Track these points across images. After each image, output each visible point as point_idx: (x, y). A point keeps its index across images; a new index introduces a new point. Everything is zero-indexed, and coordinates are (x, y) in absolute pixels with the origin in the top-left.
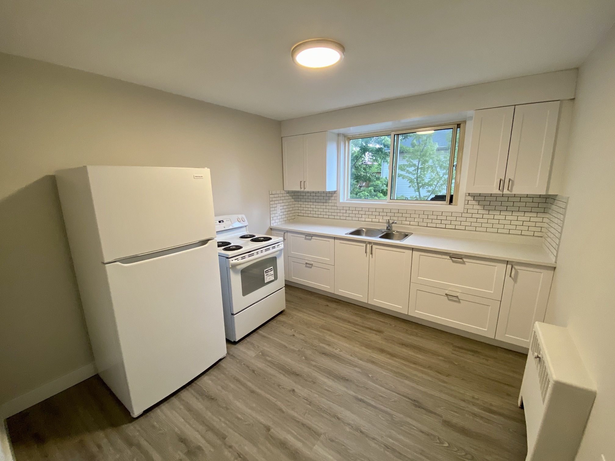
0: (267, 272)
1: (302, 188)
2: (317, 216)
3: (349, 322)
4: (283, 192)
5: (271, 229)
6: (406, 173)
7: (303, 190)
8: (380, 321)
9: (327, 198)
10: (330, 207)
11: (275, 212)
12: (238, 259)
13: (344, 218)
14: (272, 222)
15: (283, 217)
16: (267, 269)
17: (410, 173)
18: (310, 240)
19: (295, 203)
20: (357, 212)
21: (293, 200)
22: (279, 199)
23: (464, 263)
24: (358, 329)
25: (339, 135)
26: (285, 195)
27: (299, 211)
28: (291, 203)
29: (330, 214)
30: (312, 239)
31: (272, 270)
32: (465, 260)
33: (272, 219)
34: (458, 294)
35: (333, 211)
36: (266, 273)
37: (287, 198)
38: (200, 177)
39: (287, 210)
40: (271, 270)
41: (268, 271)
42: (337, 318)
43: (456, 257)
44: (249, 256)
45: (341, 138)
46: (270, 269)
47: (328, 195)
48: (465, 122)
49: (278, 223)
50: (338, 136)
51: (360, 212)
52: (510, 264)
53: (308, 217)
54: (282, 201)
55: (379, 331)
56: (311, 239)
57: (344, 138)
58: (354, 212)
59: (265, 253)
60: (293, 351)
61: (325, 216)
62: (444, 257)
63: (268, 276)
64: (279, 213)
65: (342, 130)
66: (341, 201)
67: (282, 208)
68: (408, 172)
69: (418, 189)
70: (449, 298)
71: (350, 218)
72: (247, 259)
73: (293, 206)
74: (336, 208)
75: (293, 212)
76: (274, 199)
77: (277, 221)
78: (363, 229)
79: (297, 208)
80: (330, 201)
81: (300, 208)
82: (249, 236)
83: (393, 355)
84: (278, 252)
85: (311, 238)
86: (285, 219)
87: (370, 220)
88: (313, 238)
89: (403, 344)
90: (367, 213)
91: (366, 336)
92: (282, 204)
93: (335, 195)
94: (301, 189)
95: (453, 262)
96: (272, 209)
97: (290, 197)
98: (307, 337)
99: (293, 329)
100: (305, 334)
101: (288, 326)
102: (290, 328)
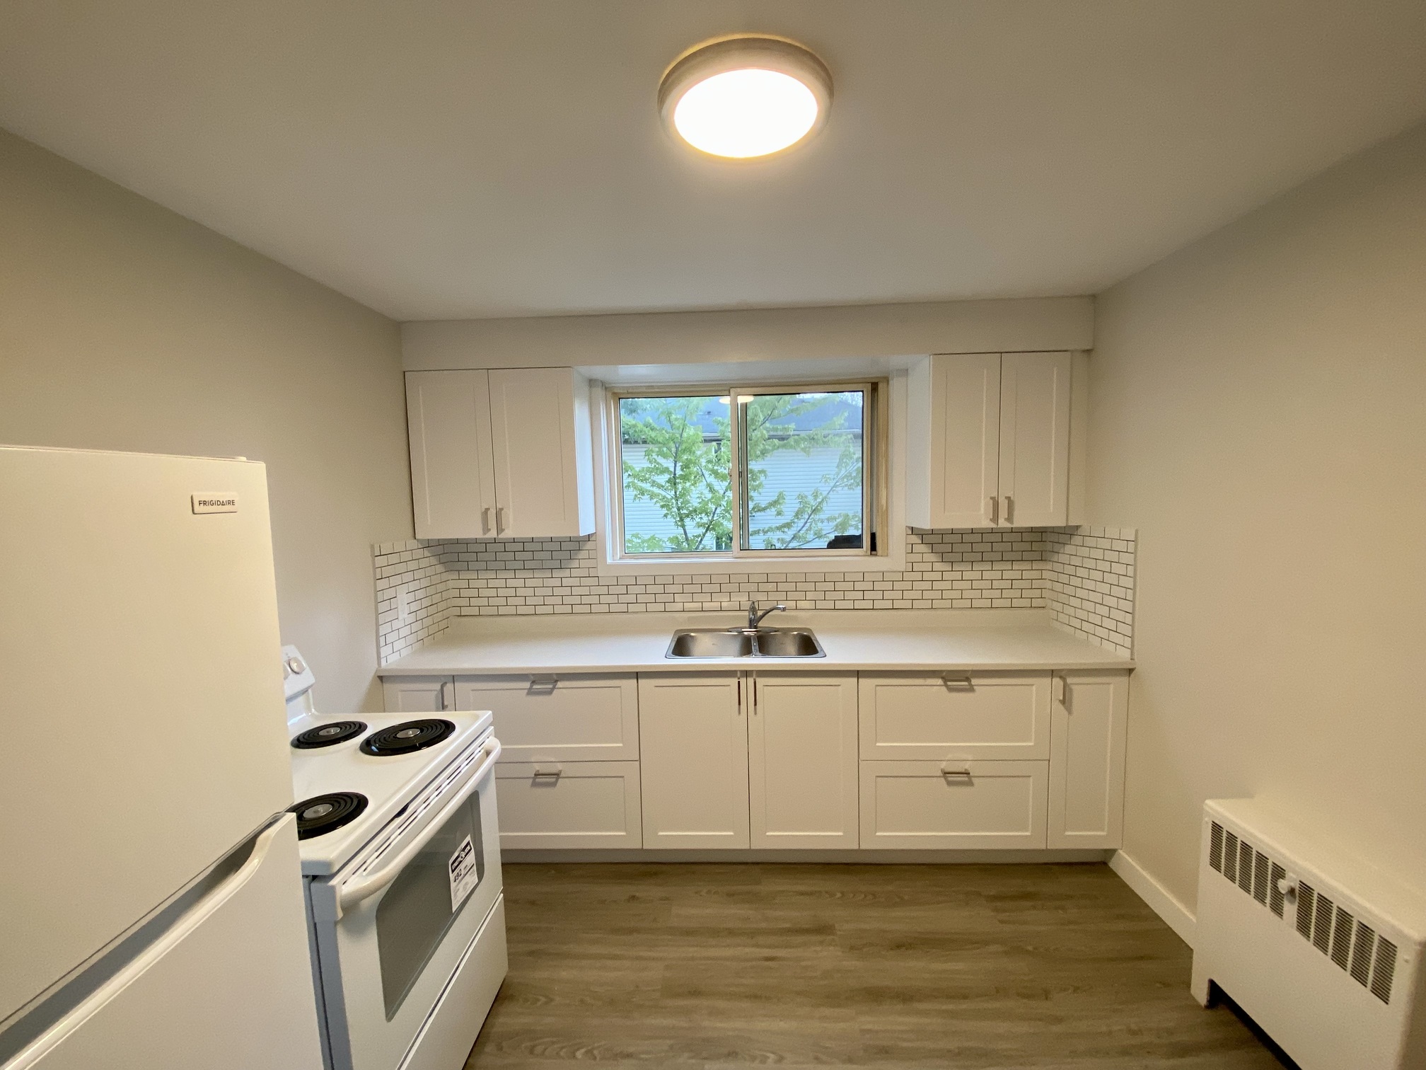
0: (455, 864)
1: (490, 529)
2: (529, 610)
3: (731, 932)
4: (412, 544)
5: (381, 678)
6: (652, 486)
7: (493, 534)
8: (802, 894)
10: (575, 582)
11: (391, 615)
13: (623, 608)
14: (385, 651)
15: (416, 627)
16: (456, 854)
17: (660, 486)
18: (550, 692)
19: (445, 576)
20: (660, 589)
21: (440, 568)
22: (402, 568)
23: (971, 689)
24: (769, 947)
25: (592, 382)
26: (419, 554)
27: (464, 602)
28: (436, 579)
29: (575, 600)
30: (555, 691)
31: (468, 847)
32: (974, 681)
33: (382, 640)
34: (966, 766)
35: (585, 591)
36: (452, 872)
37: (424, 563)
39: (426, 602)
40: (466, 851)
42: (689, 932)
43: (956, 678)
45: (599, 392)
48: (886, 380)
49: (404, 652)
50: (590, 387)
51: (670, 589)
52: (1057, 677)
53: (499, 619)
54: (409, 577)
55: (823, 930)
56: (554, 688)
57: (604, 393)
58: (650, 589)
61: (560, 610)
62: (930, 681)
63: (461, 881)
64: (406, 616)
65: (599, 371)
66: (609, 561)
67: (411, 597)
68: (654, 484)
69: (682, 520)
70: (950, 779)
71: (642, 608)
73: (441, 587)
74: (593, 581)
75: (442, 605)
76: (388, 571)
77: (398, 645)
78: (692, 634)
79: (456, 593)
80: (575, 564)
81: (464, 593)
82: (337, 729)
83: (906, 996)
85: (551, 686)
86: (421, 634)
87: (697, 606)
88: (560, 684)
89: (903, 945)
90: (687, 588)
91: (803, 964)
92: (412, 586)
93: (589, 545)
94: (485, 534)
95: (951, 689)
96: (383, 607)
97: (433, 561)
98: (647, 1060)
99: (578, 1049)
100: (631, 1050)
101: (553, 1043)
102: (562, 1048)
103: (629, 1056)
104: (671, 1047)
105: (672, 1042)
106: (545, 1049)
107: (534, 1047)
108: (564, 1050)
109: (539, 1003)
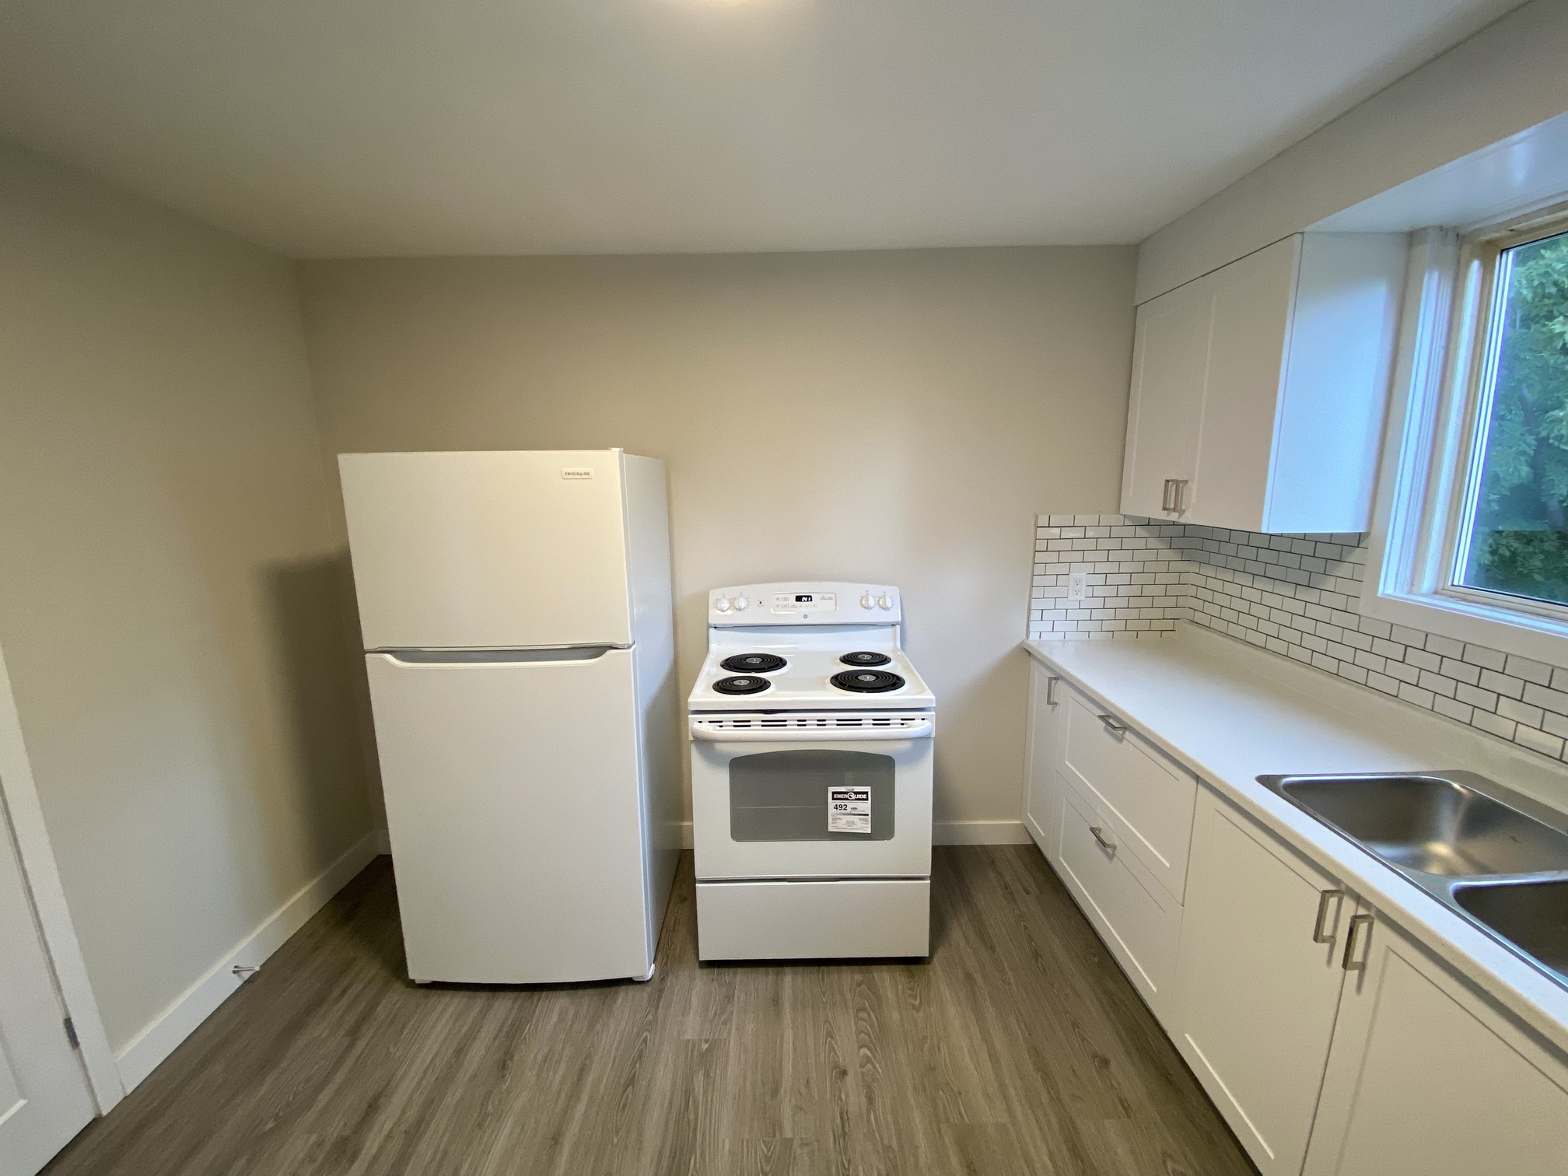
0: (840, 796)
1: (1168, 510)
2: (1260, 640)
4: (1118, 520)
5: (1027, 650)
9: (1316, 565)
10: (1323, 614)
11: (1056, 591)
12: (721, 722)
13: (1390, 686)
14: (1036, 626)
16: (843, 789)
20: (1471, 674)
22: (1086, 544)
26: (1126, 532)
27: (1198, 605)
29: (1320, 645)
31: (864, 796)
35: (1336, 634)
36: (833, 799)
38: (581, 474)
39: (1127, 591)
40: (859, 796)
41: (846, 796)
44: (766, 724)
46: (856, 793)
47: (1323, 550)
49: (1071, 637)
51: (1492, 681)
56: (1123, 737)
58: (1451, 668)
59: (832, 731)
60: (776, 1127)
61: (1296, 652)
63: (844, 814)
66: (1381, 590)
67: (1098, 580)
72: (756, 731)
73: (1165, 578)
74: (1351, 621)
75: (1162, 602)
76: (1056, 545)
77: (1064, 625)
79: (1191, 590)
80: (1330, 584)
81: (1201, 593)
82: (870, 657)
84: (907, 745)
85: (1121, 733)
88: (1127, 735)
92: (1104, 568)
93: (1356, 555)
96: (1042, 581)
98: (869, 1120)
99: (869, 1049)
100: (878, 1103)
101: (872, 1025)
102: (868, 1034)
103: (870, 1101)
104: (889, 1148)
105: (896, 1148)
106: (865, 1020)
107: (864, 1009)
108: (866, 1037)
109: (912, 1001)
